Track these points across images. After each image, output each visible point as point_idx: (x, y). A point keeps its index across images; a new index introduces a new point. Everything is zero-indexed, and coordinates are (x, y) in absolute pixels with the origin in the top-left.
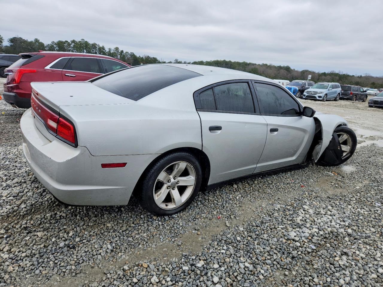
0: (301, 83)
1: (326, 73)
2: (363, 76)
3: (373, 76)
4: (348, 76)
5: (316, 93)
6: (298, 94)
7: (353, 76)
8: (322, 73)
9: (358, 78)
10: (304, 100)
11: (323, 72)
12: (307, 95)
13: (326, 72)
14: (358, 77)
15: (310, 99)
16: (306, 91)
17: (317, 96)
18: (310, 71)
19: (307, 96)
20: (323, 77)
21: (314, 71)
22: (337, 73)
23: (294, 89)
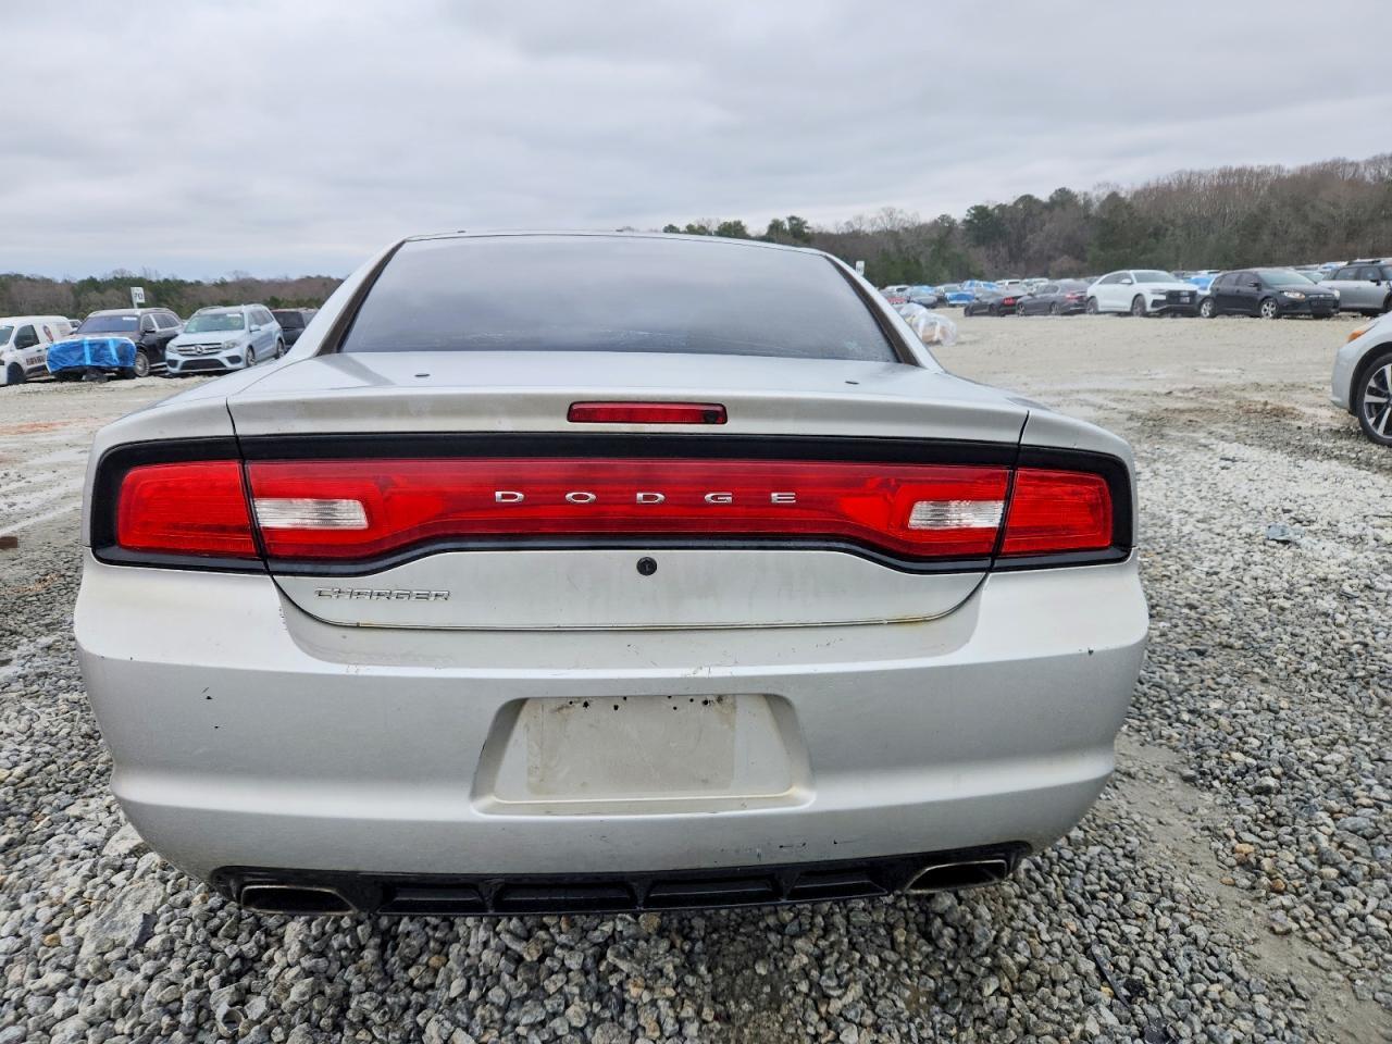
0: (128, 319)
1: (98, 279)
2: (229, 279)
3: (259, 278)
4: (182, 283)
5: (217, 347)
6: (141, 361)
7: (198, 283)
8: (83, 282)
9: (214, 289)
10: (179, 381)
11: (86, 277)
12: (182, 359)
13: (94, 276)
14: (216, 285)
15: (199, 374)
16: (172, 344)
17: (222, 356)
18: (28, 279)
19: (186, 365)
20: (94, 296)
21: (47, 276)
22: (138, 276)
23: (118, 345)
